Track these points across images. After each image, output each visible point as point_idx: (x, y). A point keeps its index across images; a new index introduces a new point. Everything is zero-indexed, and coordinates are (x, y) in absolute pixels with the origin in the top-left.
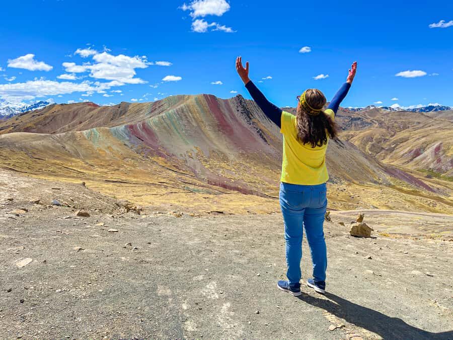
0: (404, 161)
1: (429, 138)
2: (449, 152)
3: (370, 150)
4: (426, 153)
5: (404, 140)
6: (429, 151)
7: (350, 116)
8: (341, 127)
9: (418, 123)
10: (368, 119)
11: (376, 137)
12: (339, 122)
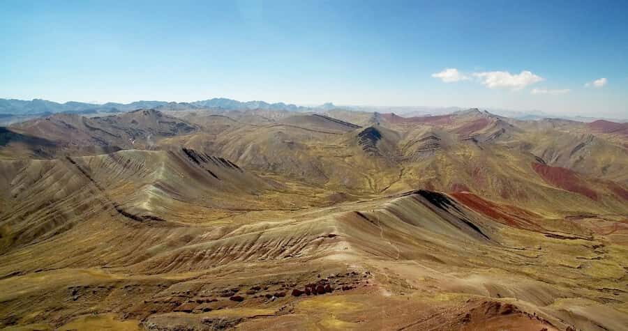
1: (243, 141)
2: (260, 152)
5: (225, 142)
6: (247, 152)
7: (175, 123)
8: (171, 134)
9: (228, 126)
10: (190, 124)
11: (203, 141)
12: (166, 128)
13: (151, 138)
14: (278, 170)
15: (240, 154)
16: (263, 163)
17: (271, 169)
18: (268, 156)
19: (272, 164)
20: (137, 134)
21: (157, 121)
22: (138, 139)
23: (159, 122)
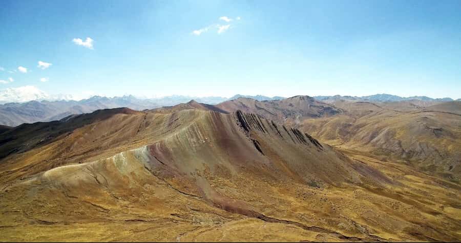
0: (364, 143)
1: (380, 125)
2: (396, 136)
3: (339, 133)
4: (379, 136)
5: (363, 125)
6: (381, 135)
7: (323, 107)
8: (316, 115)
9: (371, 111)
10: (335, 108)
11: (342, 123)
12: (315, 111)
13: (299, 118)
14: (413, 159)
15: (372, 137)
16: (397, 149)
17: (404, 156)
18: (403, 141)
19: (407, 151)
20: (290, 114)
21: (309, 105)
22: (289, 118)
23: (310, 106)
